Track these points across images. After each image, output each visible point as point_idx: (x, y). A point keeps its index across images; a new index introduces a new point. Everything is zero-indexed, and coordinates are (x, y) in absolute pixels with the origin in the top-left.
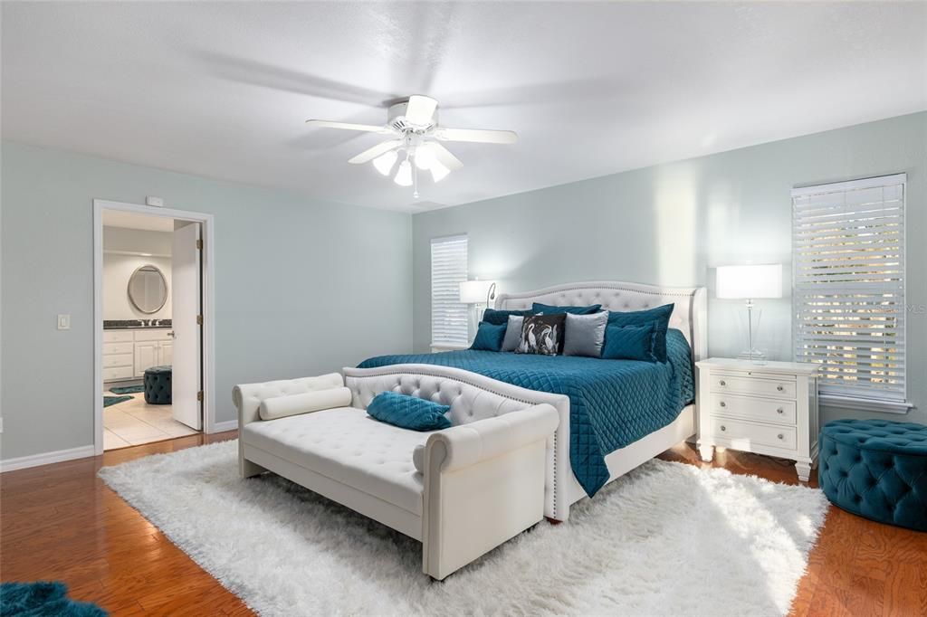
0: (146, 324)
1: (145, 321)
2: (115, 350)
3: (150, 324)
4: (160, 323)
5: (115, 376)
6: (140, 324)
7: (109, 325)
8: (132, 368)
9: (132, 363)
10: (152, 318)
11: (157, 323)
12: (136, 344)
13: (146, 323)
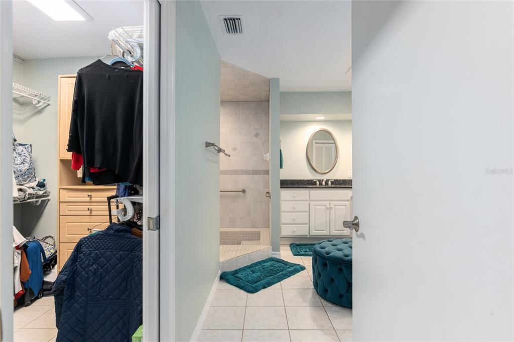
0: (320, 184)
1: (319, 181)
2: (294, 208)
3: (324, 183)
4: (332, 183)
5: (294, 232)
6: (315, 183)
7: (286, 184)
8: (308, 225)
9: (307, 222)
10: (325, 178)
11: (330, 183)
12: (311, 202)
13: (320, 181)
